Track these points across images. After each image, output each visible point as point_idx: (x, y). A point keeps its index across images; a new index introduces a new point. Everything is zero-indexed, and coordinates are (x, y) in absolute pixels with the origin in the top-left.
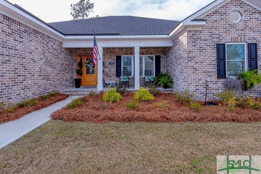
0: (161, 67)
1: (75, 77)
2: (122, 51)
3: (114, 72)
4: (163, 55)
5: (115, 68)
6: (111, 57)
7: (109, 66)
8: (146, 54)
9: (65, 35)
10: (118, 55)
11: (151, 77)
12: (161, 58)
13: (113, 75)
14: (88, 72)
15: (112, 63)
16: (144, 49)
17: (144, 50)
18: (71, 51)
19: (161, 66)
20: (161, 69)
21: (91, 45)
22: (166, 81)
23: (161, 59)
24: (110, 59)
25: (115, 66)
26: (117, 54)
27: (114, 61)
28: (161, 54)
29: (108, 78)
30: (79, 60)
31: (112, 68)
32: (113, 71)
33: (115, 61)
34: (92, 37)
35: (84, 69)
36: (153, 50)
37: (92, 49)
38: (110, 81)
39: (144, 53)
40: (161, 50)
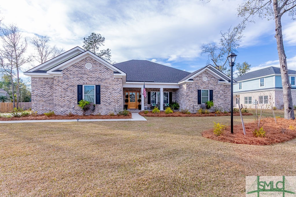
0: (172, 99)
1: (125, 104)
5: (147, 99)
11: (167, 104)
13: (146, 103)
16: (165, 89)
21: (138, 86)
22: (176, 106)
23: (173, 94)
28: (172, 91)
30: (127, 94)
35: (129, 99)
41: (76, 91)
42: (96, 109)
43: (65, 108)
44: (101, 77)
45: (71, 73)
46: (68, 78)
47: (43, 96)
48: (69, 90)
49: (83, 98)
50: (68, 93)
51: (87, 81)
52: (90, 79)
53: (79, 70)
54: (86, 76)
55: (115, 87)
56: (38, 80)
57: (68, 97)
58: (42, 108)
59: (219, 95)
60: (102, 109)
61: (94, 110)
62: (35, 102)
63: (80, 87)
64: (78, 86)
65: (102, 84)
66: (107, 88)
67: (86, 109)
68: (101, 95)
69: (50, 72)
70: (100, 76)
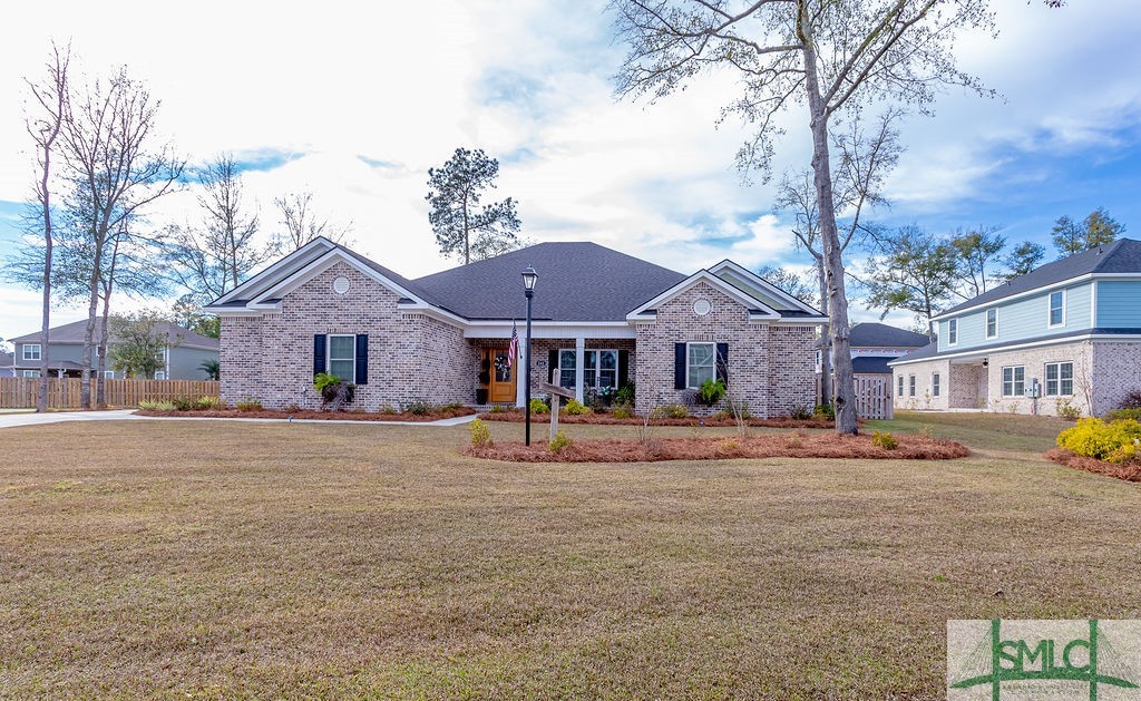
1: (478, 386)
2: (562, 344)
3: (545, 379)
5: (546, 371)
6: (539, 352)
7: (536, 367)
9: (469, 319)
12: (630, 355)
14: (499, 378)
15: (543, 361)
18: (472, 342)
21: (508, 335)
24: (539, 356)
25: (547, 368)
26: (553, 348)
27: (546, 358)
28: (629, 348)
29: (535, 388)
30: (483, 357)
31: (541, 371)
32: (543, 377)
33: (548, 359)
34: (512, 323)
35: (493, 373)
37: (508, 341)
41: (311, 350)
42: (357, 395)
43: (286, 393)
44: (371, 314)
45: (302, 304)
46: (293, 319)
47: (243, 362)
48: (295, 348)
49: (328, 368)
50: (294, 356)
51: (336, 325)
52: (343, 319)
53: (320, 296)
54: (333, 312)
55: (404, 339)
56: (234, 323)
57: (292, 366)
58: (240, 392)
59: (750, 361)
60: (371, 397)
61: (350, 398)
62: (228, 377)
63: (320, 341)
64: (316, 336)
65: (371, 332)
66: (384, 342)
67: (329, 395)
68: (370, 361)
69: (252, 305)
70: (367, 310)
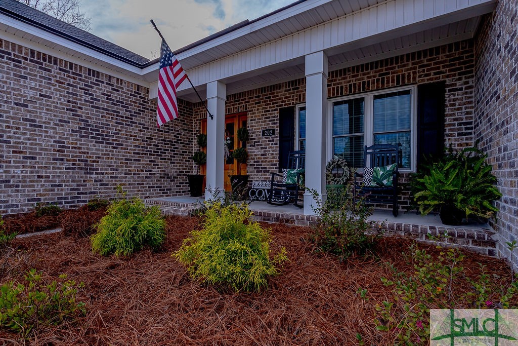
0: (447, 132)
2: (297, 92)
3: (274, 158)
4: (460, 79)
5: (276, 144)
6: (266, 115)
7: (263, 140)
8: (378, 89)
9: (141, 66)
10: (285, 105)
11: (385, 169)
12: (450, 91)
13: (272, 165)
15: (270, 130)
16: (372, 69)
17: (369, 73)
19: (447, 128)
20: (447, 138)
22: (454, 186)
23: (448, 97)
24: (265, 121)
25: (277, 140)
26: (282, 102)
27: (274, 123)
28: (448, 76)
29: (260, 173)
31: (269, 144)
32: (272, 154)
33: (278, 125)
36: (410, 66)
38: (264, 183)
39: (368, 86)
40: (447, 56)
